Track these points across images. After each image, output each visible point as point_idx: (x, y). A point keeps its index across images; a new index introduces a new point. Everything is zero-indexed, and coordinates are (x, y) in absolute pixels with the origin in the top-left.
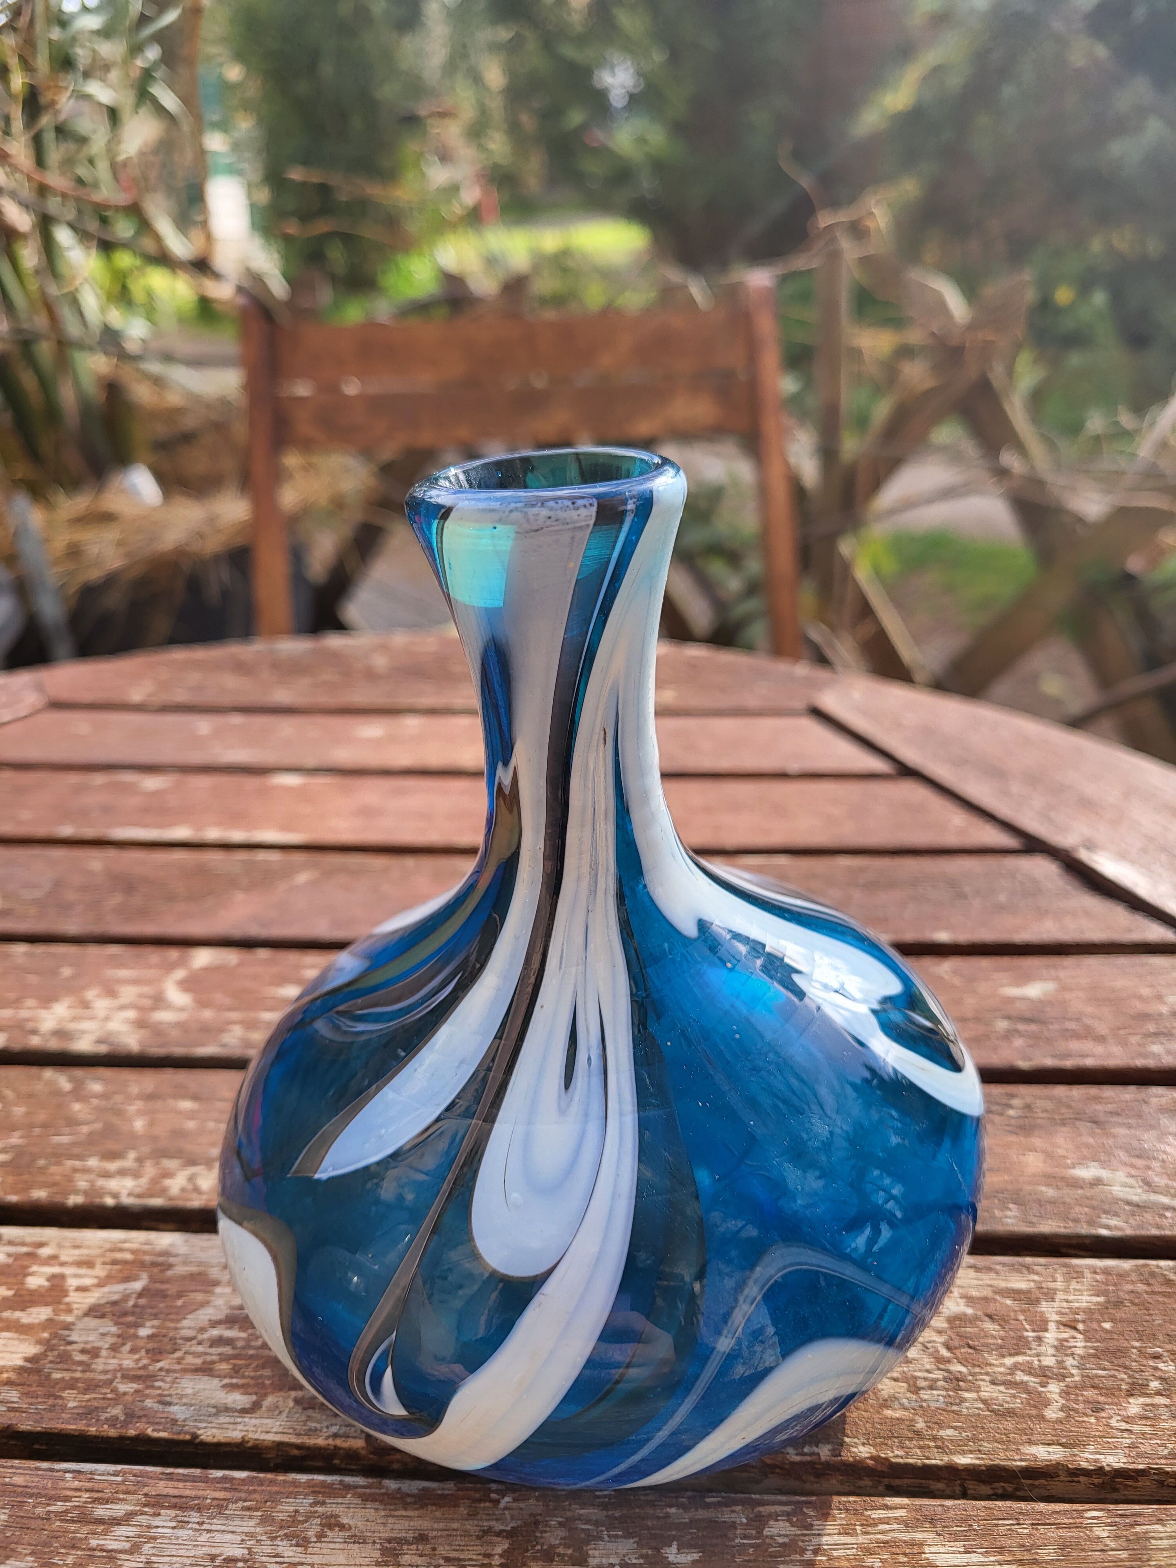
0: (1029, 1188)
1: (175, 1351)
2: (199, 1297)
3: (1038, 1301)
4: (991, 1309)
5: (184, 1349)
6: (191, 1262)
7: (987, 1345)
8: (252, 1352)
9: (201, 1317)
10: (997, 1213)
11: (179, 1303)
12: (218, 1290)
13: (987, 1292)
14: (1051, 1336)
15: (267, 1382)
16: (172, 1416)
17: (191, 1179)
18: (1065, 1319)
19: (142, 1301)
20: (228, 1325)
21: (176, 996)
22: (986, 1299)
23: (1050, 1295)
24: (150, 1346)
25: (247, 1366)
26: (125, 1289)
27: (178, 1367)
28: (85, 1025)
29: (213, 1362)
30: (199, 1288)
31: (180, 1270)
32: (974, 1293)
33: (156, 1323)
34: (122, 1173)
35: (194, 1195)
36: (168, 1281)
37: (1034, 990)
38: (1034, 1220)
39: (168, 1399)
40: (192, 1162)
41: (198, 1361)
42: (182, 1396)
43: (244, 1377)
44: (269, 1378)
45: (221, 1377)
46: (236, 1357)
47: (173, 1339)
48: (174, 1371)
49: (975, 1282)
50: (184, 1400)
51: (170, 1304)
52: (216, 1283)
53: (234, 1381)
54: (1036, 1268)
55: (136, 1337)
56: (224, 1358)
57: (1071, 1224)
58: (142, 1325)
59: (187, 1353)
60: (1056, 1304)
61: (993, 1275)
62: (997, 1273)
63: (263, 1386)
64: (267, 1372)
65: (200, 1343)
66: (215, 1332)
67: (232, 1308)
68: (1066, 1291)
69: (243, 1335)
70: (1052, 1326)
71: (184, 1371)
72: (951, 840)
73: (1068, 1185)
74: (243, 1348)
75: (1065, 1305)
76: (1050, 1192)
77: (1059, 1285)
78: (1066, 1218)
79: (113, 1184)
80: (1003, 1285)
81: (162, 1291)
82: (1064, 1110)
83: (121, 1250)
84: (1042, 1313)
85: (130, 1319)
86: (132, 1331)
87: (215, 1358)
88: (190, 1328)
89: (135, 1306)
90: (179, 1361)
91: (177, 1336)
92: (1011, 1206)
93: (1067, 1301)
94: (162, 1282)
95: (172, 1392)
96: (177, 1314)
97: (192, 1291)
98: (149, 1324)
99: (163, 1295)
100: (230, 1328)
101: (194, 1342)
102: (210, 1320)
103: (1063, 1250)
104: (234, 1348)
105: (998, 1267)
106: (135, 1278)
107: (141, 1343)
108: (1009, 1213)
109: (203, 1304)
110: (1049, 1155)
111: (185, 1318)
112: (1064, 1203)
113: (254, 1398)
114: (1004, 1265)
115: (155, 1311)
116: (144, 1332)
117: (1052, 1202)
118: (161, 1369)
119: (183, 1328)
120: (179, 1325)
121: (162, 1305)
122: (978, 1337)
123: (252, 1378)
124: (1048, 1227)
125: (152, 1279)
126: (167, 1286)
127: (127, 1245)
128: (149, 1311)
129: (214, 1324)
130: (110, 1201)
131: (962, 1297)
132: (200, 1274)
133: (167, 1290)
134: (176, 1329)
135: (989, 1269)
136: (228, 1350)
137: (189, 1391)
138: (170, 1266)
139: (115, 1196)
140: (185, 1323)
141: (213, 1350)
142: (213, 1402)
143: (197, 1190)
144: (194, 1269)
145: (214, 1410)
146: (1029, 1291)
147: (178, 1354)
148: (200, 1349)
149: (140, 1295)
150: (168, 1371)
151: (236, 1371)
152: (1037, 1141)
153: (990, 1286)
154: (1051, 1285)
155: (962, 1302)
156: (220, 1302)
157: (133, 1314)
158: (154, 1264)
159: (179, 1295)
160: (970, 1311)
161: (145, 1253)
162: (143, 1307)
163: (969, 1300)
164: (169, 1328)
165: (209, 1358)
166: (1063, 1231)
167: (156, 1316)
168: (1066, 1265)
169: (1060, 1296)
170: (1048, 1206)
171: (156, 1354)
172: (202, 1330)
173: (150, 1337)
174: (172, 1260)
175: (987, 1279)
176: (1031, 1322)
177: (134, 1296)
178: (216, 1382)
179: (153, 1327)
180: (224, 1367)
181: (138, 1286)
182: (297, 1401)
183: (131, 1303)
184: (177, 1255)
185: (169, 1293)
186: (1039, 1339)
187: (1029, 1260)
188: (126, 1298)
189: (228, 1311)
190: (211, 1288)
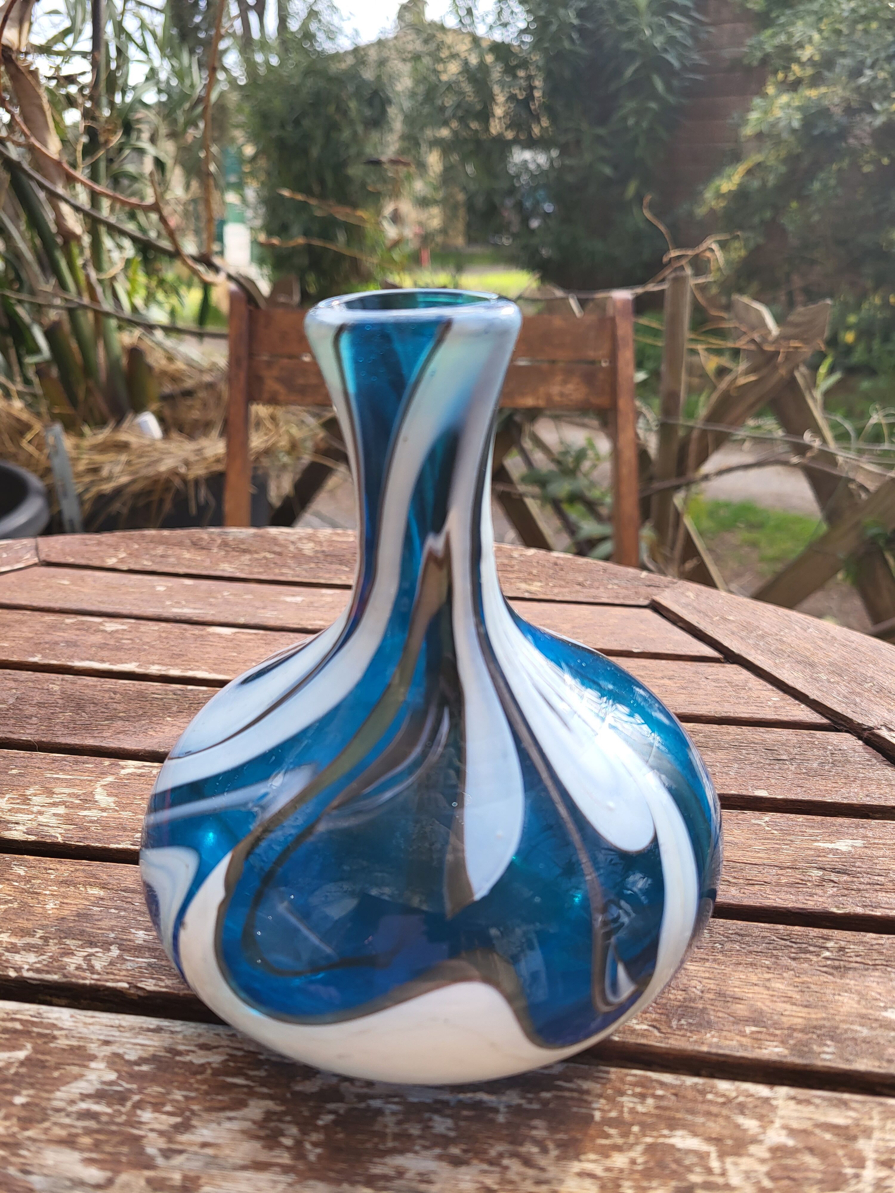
0: (845, 1026)
1: (44, 1120)
2: (75, 1070)
3: (854, 1138)
4: (812, 1141)
5: (53, 1119)
6: (73, 1037)
7: (807, 1179)
8: (114, 1128)
9: (74, 1090)
10: (815, 1048)
11: (56, 1074)
12: (93, 1065)
13: (807, 1125)
14: (870, 1173)
15: (124, 1159)
16: (29, 1185)
17: (87, 958)
18: (884, 1157)
19: (23, 1070)
20: (97, 1100)
21: (102, 797)
22: (805, 1131)
23: (868, 1133)
24: (23, 1114)
25: (107, 1142)
26: (9, 1058)
27: (44, 1137)
28: (20, 817)
29: (77, 1135)
30: (76, 1062)
31: (62, 1043)
32: (795, 1125)
33: (31, 1092)
34: (28, 948)
35: (88, 974)
36: (49, 1053)
37: (843, 845)
38: (851, 1057)
39: (29, 1168)
40: (92, 944)
41: (63, 1133)
42: (42, 1166)
43: (103, 1152)
44: (125, 1155)
45: (82, 1150)
46: (98, 1131)
47: (44, 1109)
48: (40, 1141)
49: (795, 1114)
50: (45, 1171)
51: (48, 1075)
52: (93, 1058)
53: (94, 1155)
54: (854, 1105)
55: (12, 1104)
56: (88, 1132)
57: (885, 1064)
58: (18, 1093)
59: (55, 1124)
60: (873, 1142)
61: (811, 1108)
62: (817, 1106)
63: (119, 1162)
64: (125, 1149)
65: (68, 1115)
66: (83, 1106)
67: (104, 1083)
68: (882, 1129)
69: (109, 1110)
70: (869, 1164)
71: (50, 1141)
72: (769, 715)
73: (881, 1026)
74: (107, 1123)
75: (881, 1143)
76: (865, 1032)
77: (875, 1122)
78: (880, 1058)
79: (17, 959)
80: (822, 1119)
81: (42, 1061)
82: (875, 956)
83: (13, 1020)
84: (860, 1151)
85: (9, 1086)
86: (8, 1098)
87: (80, 1131)
88: (61, 1100)
89: (16, 1074)
90: (46, 1131)
91: (49, 1106)
92: (829, 1042)
93: (883, 1140)
94: (43, 1053)
95: (36, 1161)
96: (52, 1085)
97: (69, 1065)
98: (25, 1092)
99: (42, 1065)
100: (97, 1103)
101: (63, 1114)
102: (81, 1094)
103: (878, 1089)
104: (99, 1122)
105: (818, 1101)
106: (20, 1048)
107: (14, 1110)
108: (826, 1049)
109: (79, 1077)
110: (862, 996)
111: (59, 1090)
112: (878, 1044)
113: (109, 1174)
114: (824, 1099)
115: (32, 1080)
116: (19, 1100)
117: (865, 1041)
118: (29, 1138)
119: (55, 1099)
120: (52, 1096)
121: (40, 1076)
122: (796, 1169)
123: (110, 1154)
124: (863, 1065)
125: (36, 1050)
126: (48, 1058)
127: (18, 1016)
128: (28, 1080)
129: (84, 1097)
130: (12, 974)
131: (785, 1127)
132: (79, 1048)
133: (47, 1061)
134: (49, 1099)
135: (808, 1102)
136: (92, 1124)
137: (50, 1162)
138: (55, 1038)
139: (18, 969)
140: (58, 1094)
141: (80, 1123)
142: (70, 1175)
143: (92, 969)
144: (74, 1043)
145: (68, 1183)
146: (847, 1127)
147: (46, 1124)
148: (67, 1121)
149: (22, 1064)
150: (34, 1140)
151: (97, 1146)
152: (850, 981)
153: (810, 1119)
154: (868, 1123)
155: (784, 1132)
156: (92, 1076)
157: (12, 1081)
158: (40, 1035)
159: (57, 1067)
160: (791, 1143)
161: (33, 1024)
162: (22, 1076)
163: (792, 1132)
164: (42, 1098)
165: (74, 1131)
166: (877, 1070)
167: (32, 1086)
168: (881, 1104)
169: (877, 1134)
170: (863, 1045)
171: (26, 1122)
172: (72, 1102)
173: (23, 1105)
174: (56, 1033)
175: (807, 1111)
176: (850, 1158)
177: (16, 1065)
178: (76, 1156)
179: (28, 1096)
180: (86, 1141)
181: (21, 1055)
182: (149, 1181)
183: (12, 1071)
184: (62, 1029)
185: (47, 1064)
186: (857, 1176)
187: (846, 1096)
188: (9, 1064)
189: (99, 1086)
190: (86, 1063)
